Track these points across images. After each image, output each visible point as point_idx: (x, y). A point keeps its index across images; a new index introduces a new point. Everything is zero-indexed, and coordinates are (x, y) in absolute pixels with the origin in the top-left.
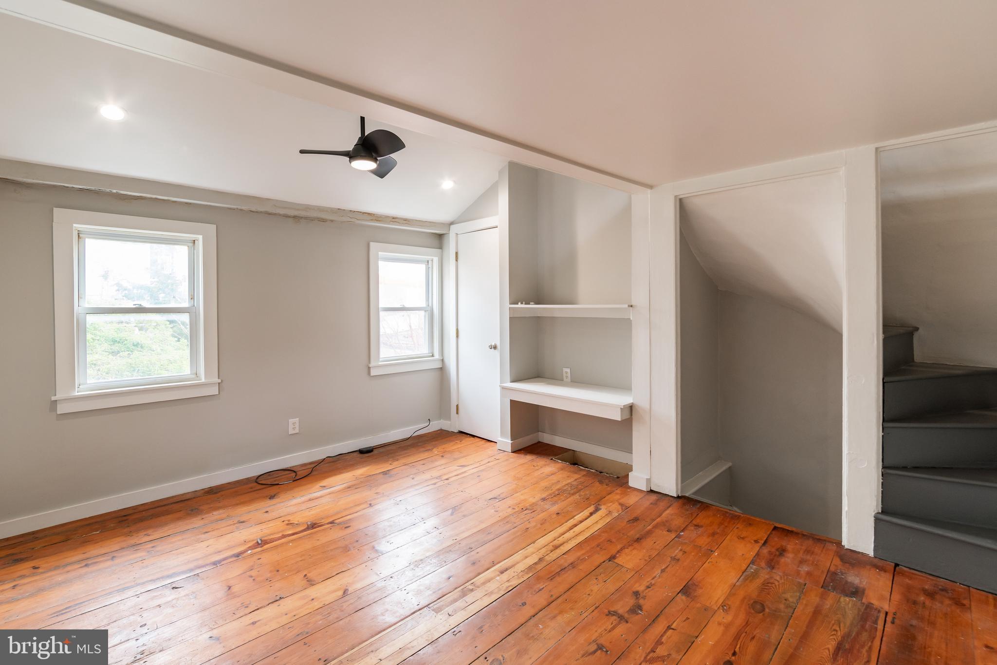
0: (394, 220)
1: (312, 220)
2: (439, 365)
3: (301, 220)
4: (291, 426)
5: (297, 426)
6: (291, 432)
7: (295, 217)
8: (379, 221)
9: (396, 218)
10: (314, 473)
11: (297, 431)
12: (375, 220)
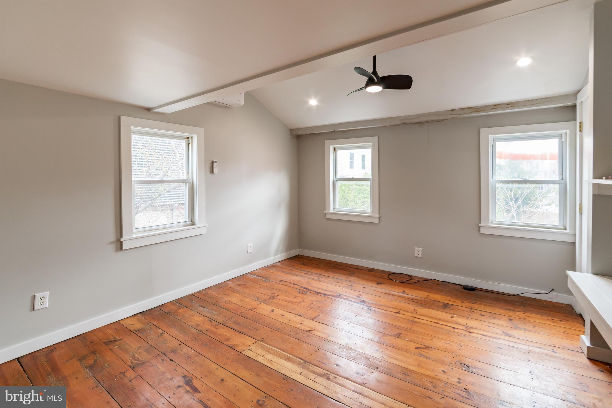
0: (496, 107)
1: (432, 122)
2: (569, 239)
3: (424, 124)
4: (416, 252)
5: (420, 253)
6: (416, 255)
7: (419, 123)
8: (480, 111)
9: (498, 105)
10: (417, 284)
11: (420, 256)
12: (476, 111)
